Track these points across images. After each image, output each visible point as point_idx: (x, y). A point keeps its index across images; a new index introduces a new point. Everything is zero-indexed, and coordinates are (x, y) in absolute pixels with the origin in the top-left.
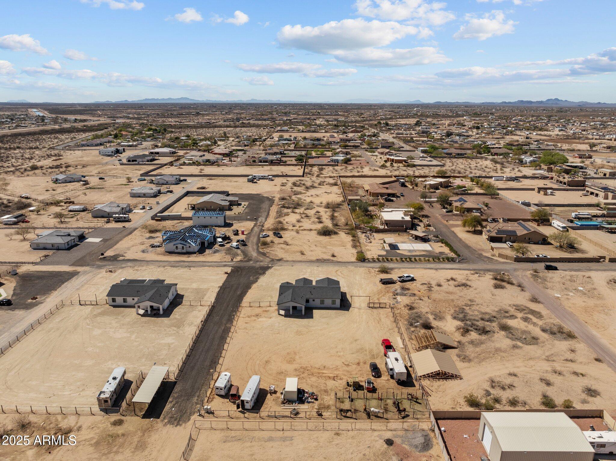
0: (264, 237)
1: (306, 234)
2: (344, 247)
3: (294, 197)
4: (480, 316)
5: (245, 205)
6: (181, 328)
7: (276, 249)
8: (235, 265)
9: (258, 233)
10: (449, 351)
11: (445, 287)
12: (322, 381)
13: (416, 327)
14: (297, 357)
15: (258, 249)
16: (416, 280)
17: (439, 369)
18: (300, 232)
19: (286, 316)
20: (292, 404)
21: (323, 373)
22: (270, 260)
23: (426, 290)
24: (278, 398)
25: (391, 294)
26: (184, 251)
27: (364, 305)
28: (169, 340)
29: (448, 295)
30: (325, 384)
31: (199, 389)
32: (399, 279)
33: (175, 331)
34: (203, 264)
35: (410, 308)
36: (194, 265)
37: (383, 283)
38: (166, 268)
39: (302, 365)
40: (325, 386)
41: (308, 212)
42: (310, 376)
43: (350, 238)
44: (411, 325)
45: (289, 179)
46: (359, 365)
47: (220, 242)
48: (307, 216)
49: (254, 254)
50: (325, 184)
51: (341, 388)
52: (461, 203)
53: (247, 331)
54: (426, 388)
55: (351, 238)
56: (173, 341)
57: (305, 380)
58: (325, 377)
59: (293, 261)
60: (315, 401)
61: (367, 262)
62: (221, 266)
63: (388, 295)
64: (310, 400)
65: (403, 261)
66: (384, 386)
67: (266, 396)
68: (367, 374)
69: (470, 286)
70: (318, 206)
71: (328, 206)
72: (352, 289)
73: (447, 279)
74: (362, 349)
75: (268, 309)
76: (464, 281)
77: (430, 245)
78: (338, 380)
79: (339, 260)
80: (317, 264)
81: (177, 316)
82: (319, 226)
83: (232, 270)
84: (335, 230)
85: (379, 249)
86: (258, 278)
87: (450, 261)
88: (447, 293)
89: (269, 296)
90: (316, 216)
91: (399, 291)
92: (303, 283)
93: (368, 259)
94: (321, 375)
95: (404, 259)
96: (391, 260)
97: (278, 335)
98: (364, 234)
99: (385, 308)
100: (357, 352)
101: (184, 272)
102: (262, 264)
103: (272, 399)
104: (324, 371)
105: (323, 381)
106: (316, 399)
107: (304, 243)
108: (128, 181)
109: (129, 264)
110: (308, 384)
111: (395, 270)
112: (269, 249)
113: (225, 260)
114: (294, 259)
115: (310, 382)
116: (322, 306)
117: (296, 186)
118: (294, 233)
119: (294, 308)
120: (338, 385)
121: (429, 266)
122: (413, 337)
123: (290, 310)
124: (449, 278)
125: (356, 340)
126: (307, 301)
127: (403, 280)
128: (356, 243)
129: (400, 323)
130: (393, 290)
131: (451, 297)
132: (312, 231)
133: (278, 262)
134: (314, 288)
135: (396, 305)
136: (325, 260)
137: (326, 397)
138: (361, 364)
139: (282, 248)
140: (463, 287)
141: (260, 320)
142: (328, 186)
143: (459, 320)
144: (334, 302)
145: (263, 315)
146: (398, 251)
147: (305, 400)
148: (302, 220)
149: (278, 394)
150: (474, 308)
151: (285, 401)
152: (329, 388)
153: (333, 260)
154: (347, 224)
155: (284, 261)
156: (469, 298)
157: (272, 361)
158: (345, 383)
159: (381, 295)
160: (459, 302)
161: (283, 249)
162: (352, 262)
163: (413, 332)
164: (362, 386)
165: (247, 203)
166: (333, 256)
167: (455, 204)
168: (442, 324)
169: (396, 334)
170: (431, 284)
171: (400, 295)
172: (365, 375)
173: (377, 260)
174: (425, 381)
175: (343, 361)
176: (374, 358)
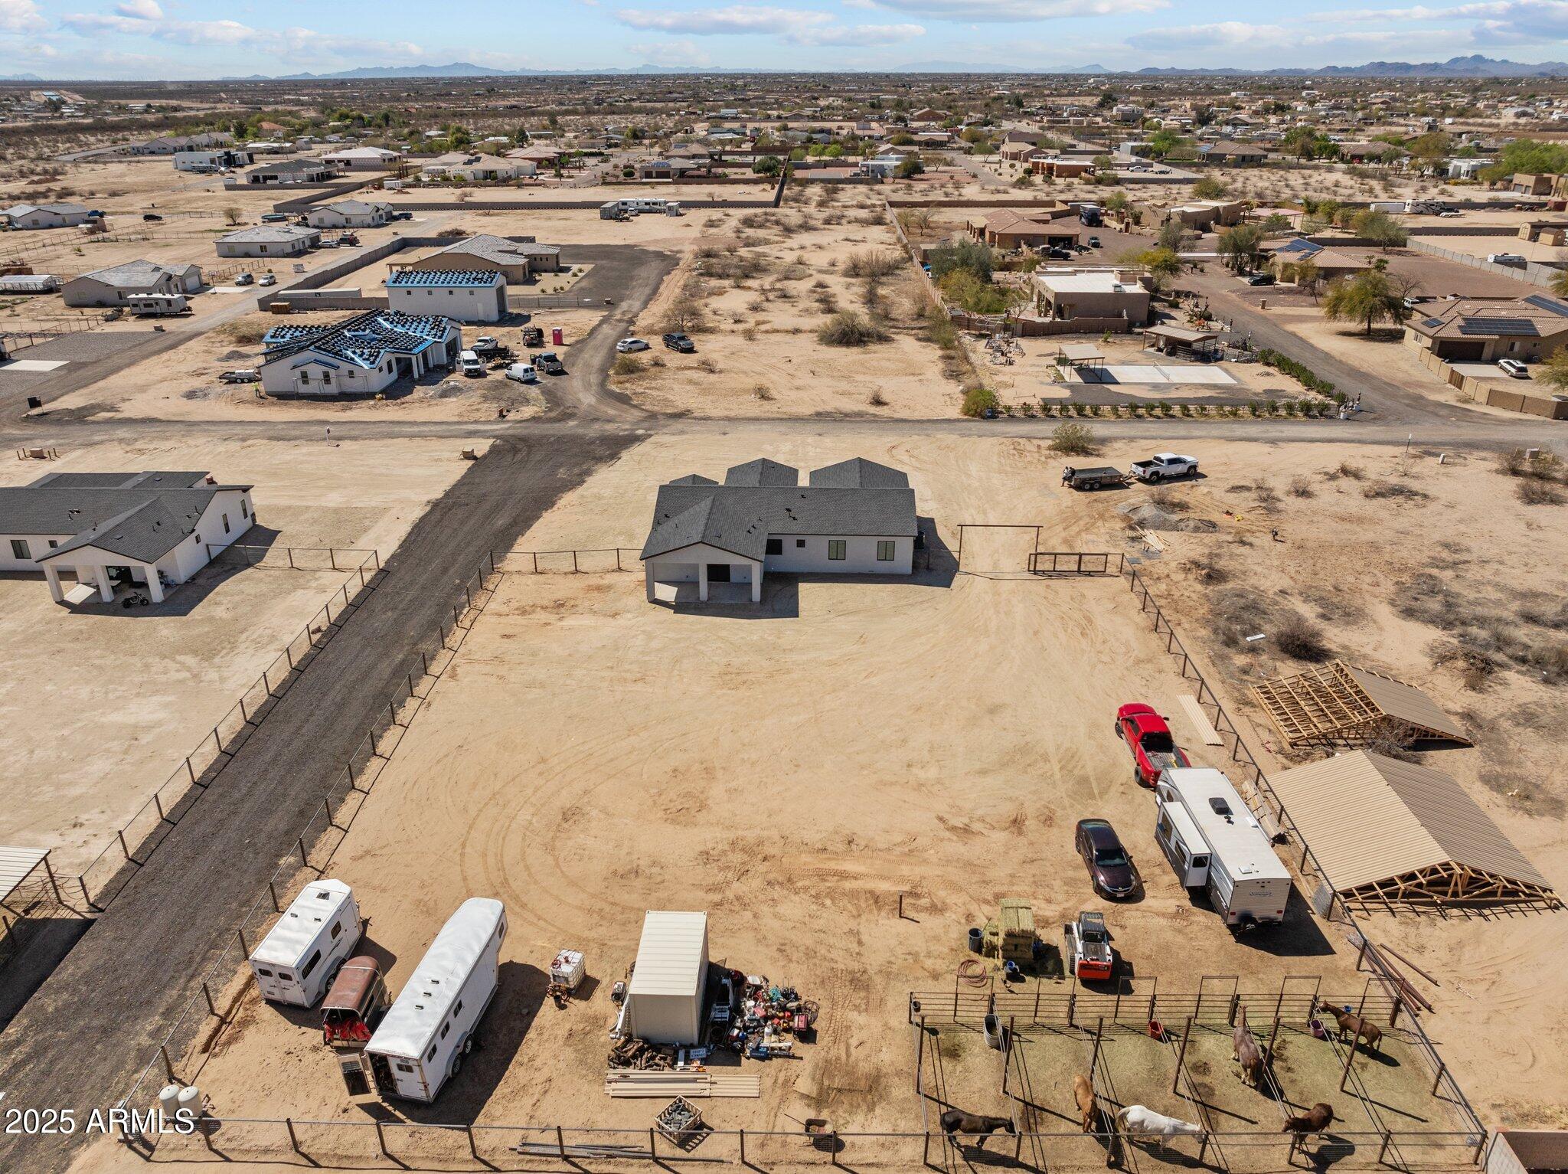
0: (630, 351)
1: (778, 343)
2: (916, 378)
3: (743, 252)
4: (1516, 606)
5: (581, 271)
6: (217, 660)
7: (668, 383)
8: (511, 432)
9: (610, 341)
10: (1438, 758)
11: (1326, 495)
12: (835, 918)
13: (1253, 650)
14: (717, 791)
15: (602, 384)
16: (1204, 476)
17: (1445, 858)
18: (759, 336)
19: (680, 607)
20: (672, 1066)
21: (843, 876)
22: (644, 414)
23: (1254, 509)
24: (597, 1022)
25: (1119, 525)
26: (332, 389)
27: (1014, 563)
28: (145, 711)
29: (1348, 526)
30: (854, 933)
31: (190, 961)
32: (1140, 470)
33: (189, 669)
34: (390, 431)
35: (1209, 576)
36: (353, 433)
37: (1079, 487)
38: (249, 442)
39: (740, 833)
40: (855, 948)
41: (792, 286)
42: (777, 892)
43: (934, 352)
44: (1231, 641)
45: (731, 211)
46: (1020, 833)
47: (467, 362)
48: (785, 296)
49: (587, 399)
50: (844, 221)
51: (940, 965)
52: (1302, 254)
53: (502, 670)
54: (1393, 960)
55: (940, 353)
56: (161, 715)
57: (748, 915)
58: (854, 895)
59: (729, 419)
60: (800, 1048)
61: (1005, 420)
62: (456, 437)
63: (1103, 528)
64: (769, 1041)
65: (1139, 417)
66: (1166, 948)
67: (532, 1014)
68: (1069, 882)
69: (1425, 496)
70: (820, 271)
71: (854, 270)
72: (956, 507)
73: (1326, 474)
74: (1024, 750)
75: (609, 579)
76: (1394, 480)
77: (1226, 371)
78: (921, 917)
79: (897, 416)
80: (818, 427)
81: (220, 612)
82: (825, 320)
83: (493, 446)
84: (882, 330)
85: (1042, 383)
86: (588, 473)
87: (1315, 417)
88: (1343, 519)
89: (620, 534)
90: (817, 296)
91: (1148, 511)
92: (757, 477)
93: (1009, 409)
94: (832, 882)
95: (1141, 411)
96: (1096, 414)
97: (640, 686)
98: (984, 342)
99: (1102, 574)
100: (1004, 765)
101: (310, 454)
102: (610, 428)
103: (562, 1032)
104: (850, 867)
105: (845, 922)
106: (807, 1035)
107: (773, 367)
108: (230, 221)
109: (122, 433)
110: (762, 940)
111: (1117, 445)
112: (645, 384)
113: (476, 416)
114: (732, 414)
115: (776, 924)
116: (837, 566)
117: (751, 226)
118: (739, 341)
119: (719, 573)
120: (919, 945)
121: (1239, 430)
122: (1253, 693)
123: (696, 584)
124: (1332, 471)
125: (993, 710)
126: (774, 547)
127: (1155, 475)
128: (955, 366)
129: (1179, 633)
130: (1122, 508)
131: (1366, 535)
132: (800, 335)
133: (671, 421)
134: (803, 493)
135: (1146, 563)
136: (846, 415)
137: (861, 1019)
138: (1031, 824)
139: (690, 382)
140: (1400, 499)
141: (569, 622)
142: (855, 226)
143: (1432, 622)
144: (886, 552)
145: (587, 603)
146: (1112, 388)
147: (743, 1040)
148: (766, 305)
149: (600, 1001)
150: (1473, 573)
151: (632, 1049)
152: (873, 961)
153: (875, 415)
154: (920, 315)
155: (695, 418)
156: (1437, 536)
157: (594, 813)
158: (958, 934)
159: (1075, 529)
160: (1405, 553)
161: (696, 384)
162: (949, 421)
163: (1245, 672)
164: (1051, 951)
165: (588, 267)
166: (878, 402)
167: (1281, 258)
168: (1365, 640)
169: (1173, 680)
170: (1271, 490)
171: (1157, 528)
172: (1057, 884)
173: (1040, 415)
174: (1375, 916)
175: (941, 807)
176: (1092, 796)
